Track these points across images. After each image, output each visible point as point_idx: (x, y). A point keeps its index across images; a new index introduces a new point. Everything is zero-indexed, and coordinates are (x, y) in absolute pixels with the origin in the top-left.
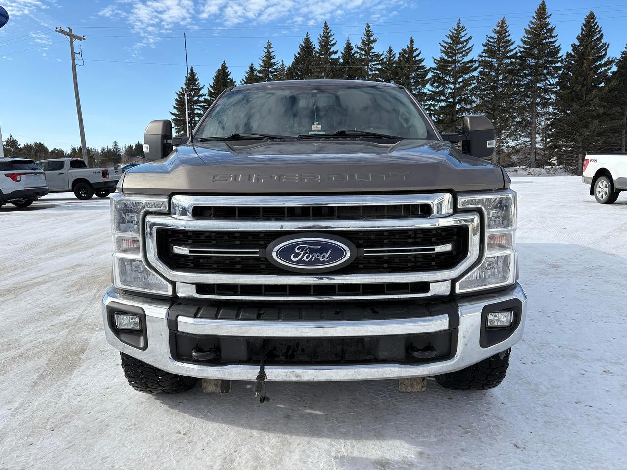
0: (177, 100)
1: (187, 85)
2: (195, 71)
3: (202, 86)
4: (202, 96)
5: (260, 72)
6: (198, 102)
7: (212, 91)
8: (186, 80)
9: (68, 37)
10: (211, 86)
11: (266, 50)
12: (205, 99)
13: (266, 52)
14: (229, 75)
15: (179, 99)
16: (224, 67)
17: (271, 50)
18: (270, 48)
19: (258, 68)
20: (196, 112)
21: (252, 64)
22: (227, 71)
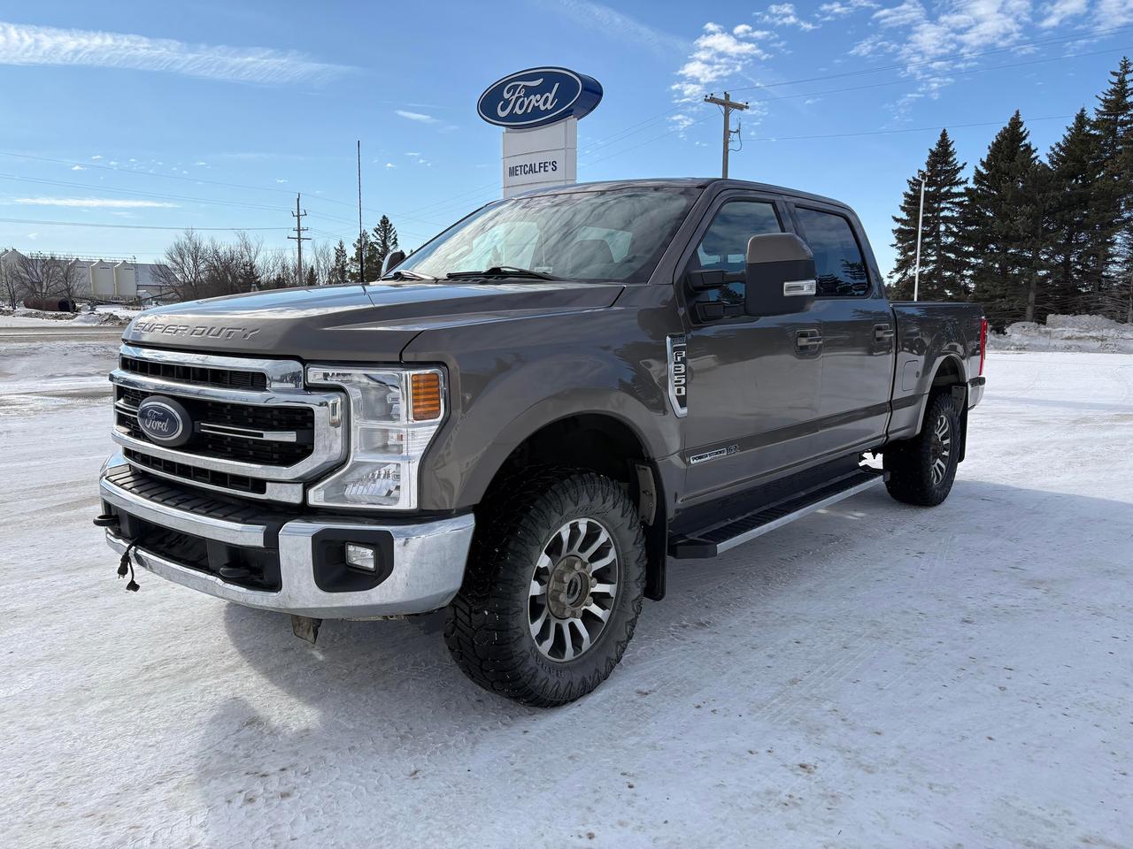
0: (906, 195)
1: (932, 164)
2: (950, 138)
3: (961, 165)
4: (958, 183)
5: (1095, 126)
6: (949, 195)
7: (984, 172)
8: (930, 157)
9: (722, 108)
10: (983, 164)
11: (1115, 79)
12: (966, 188)
13: (1116, 81)
14: (1024, 138)
15: (911, 193)
16: (1016, 123)
17: (1128, 77)
18: (1127, 72)
19: (1094, 118)
20: (942, 214)
21: (1083, 110)
22: (1022, 129)
